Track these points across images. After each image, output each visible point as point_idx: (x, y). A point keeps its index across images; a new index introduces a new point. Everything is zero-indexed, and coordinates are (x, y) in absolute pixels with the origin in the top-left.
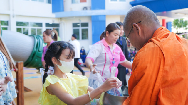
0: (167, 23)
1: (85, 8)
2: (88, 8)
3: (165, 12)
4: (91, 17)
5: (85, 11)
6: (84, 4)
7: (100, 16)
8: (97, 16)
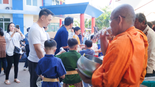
0: (62, 22)
1: (8, 8)
2: (10, 8)
3: (62, 15)
4: (12, 15)
5: (7, 10)
6: (7, 5)
7: (19, 14)
8: (17, 14)
